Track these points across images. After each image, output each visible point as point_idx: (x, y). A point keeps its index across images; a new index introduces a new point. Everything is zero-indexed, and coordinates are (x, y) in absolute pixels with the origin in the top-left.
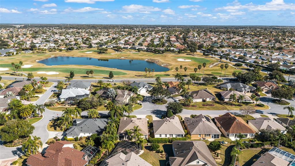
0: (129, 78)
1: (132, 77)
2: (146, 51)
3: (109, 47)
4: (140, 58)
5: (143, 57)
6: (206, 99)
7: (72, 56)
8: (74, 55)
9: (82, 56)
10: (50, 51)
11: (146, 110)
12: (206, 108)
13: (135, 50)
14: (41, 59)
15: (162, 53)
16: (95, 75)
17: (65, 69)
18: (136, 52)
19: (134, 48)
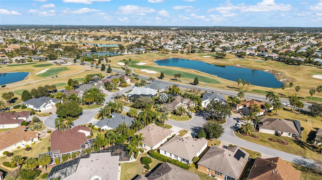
0: (217, 88)
1: (221, 87)
2: (277, 61)
3: (234, 52)
4: (259, 68)
5: (263, 67)
6: (282, 132)
7: (188, 58)
8: (190, 58)
9: (197, 59)
10: (173, 53)
11: (189, 124)
12: (270, 143)
13: (263, 58)
14: (160, 59)
15: (297, 65)
16: (186, 79)
17: (166, 70)
18: (262, 61)
19: (262, 55)
